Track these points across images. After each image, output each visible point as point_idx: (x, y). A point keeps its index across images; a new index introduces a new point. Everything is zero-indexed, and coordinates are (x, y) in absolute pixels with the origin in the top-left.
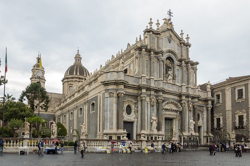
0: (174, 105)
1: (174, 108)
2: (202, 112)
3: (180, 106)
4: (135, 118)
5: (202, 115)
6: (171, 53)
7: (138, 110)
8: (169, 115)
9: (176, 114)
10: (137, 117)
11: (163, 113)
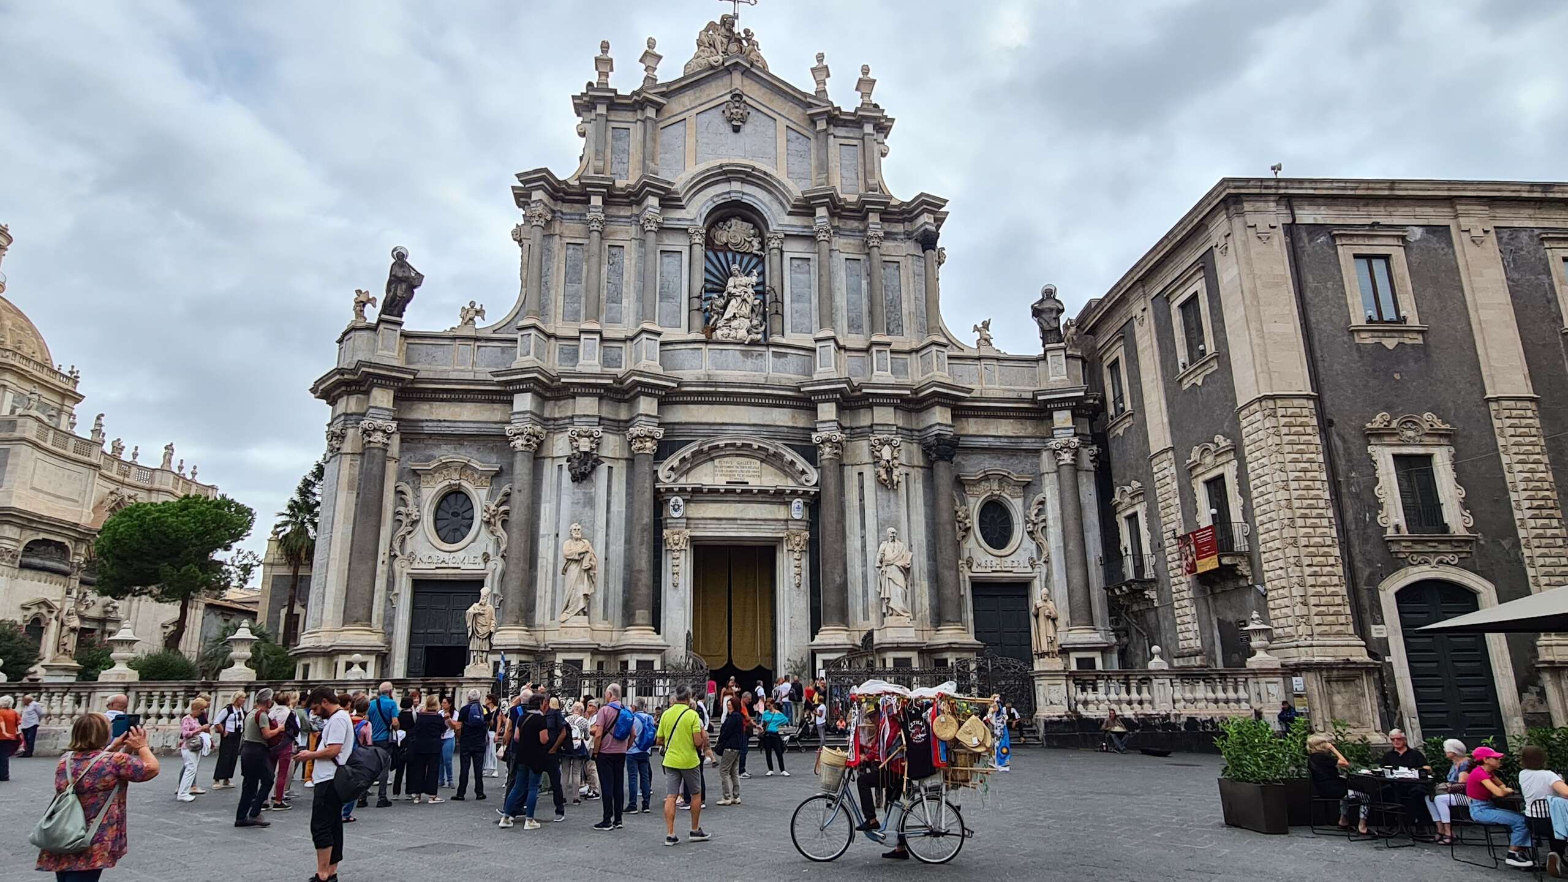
0: (762, 461)
1: (769, 479)
2: (1027, 487)
3: (801, 463)
4: (486, 558)
5: (1027, 507)
6: (736, 179)
7: (506, 513)
8: (725, 524)
9: (780, 512)
10: (503, 547)
11: (676, 515)
